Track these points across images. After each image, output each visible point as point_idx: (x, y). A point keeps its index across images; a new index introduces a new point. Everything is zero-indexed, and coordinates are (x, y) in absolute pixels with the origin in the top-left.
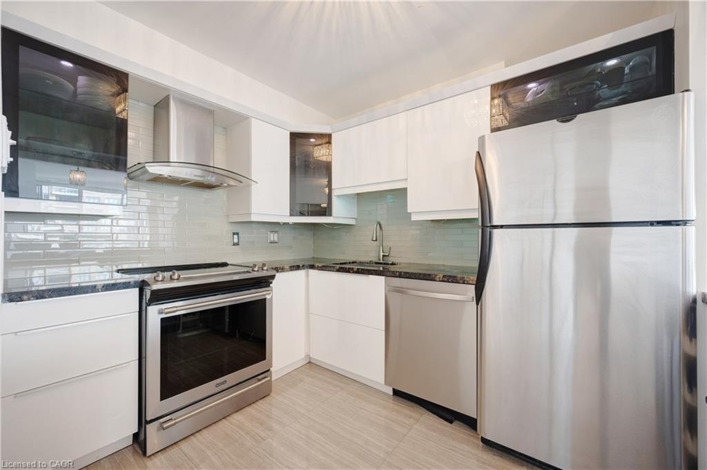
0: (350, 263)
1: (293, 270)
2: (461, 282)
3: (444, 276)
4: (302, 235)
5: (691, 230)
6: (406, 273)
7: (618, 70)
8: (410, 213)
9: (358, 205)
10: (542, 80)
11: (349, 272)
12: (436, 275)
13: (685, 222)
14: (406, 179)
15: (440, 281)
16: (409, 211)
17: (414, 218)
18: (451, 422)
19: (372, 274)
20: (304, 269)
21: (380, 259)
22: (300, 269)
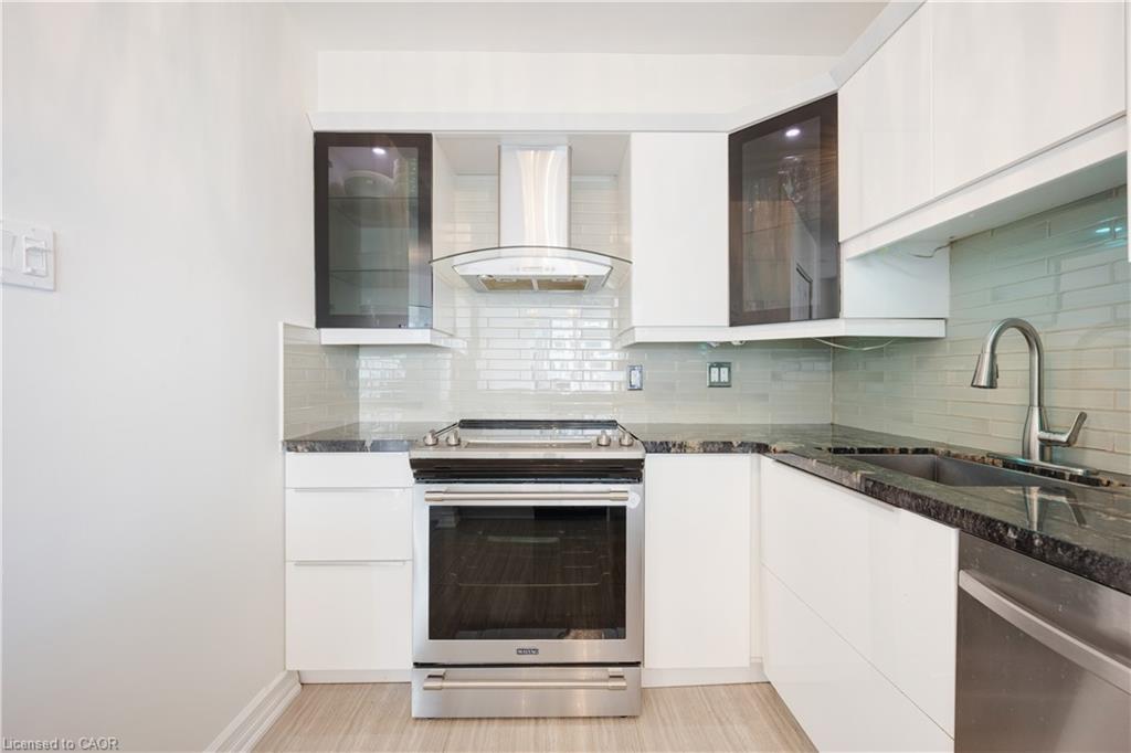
1: (712, 452)
20: (744, 452)
21: (1027, 453)
22: (731, 452)
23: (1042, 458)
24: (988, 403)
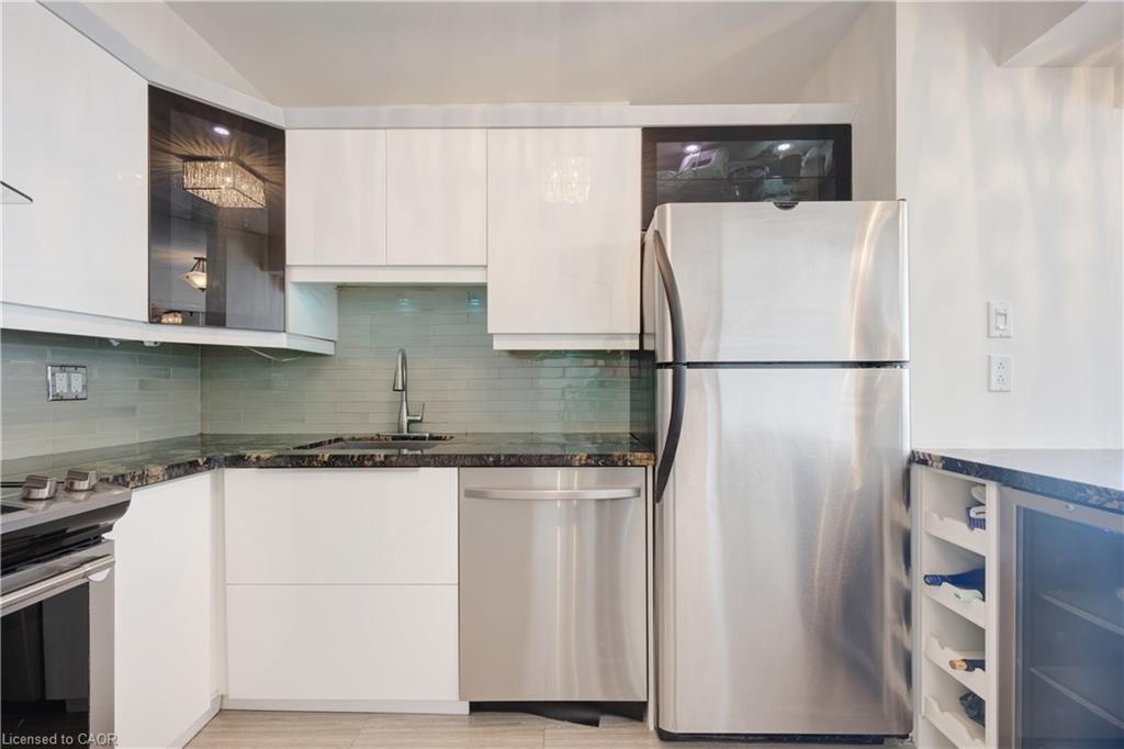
0: (330, 442)
1: (178, 476)
2: (620, 463)
3: (589, 457)
4: (168, 377)
5: (906, 372)
6: (509, 457)
7: (792, 159)
8: (492, 335)
9: (339, 314)
10: (705, 143)
11: (362, 466)
12: (573, 456)
13: (900, 363)
14: (486, 267)
15: (581, 466)
16: (489, 331)
17: (499, 345)
18: (595, 723)
19: (428, 465)
20: (209, 469)
21: (400, 430)
22: (198, 472)
23: (408, 432)
24: (368, 402)
